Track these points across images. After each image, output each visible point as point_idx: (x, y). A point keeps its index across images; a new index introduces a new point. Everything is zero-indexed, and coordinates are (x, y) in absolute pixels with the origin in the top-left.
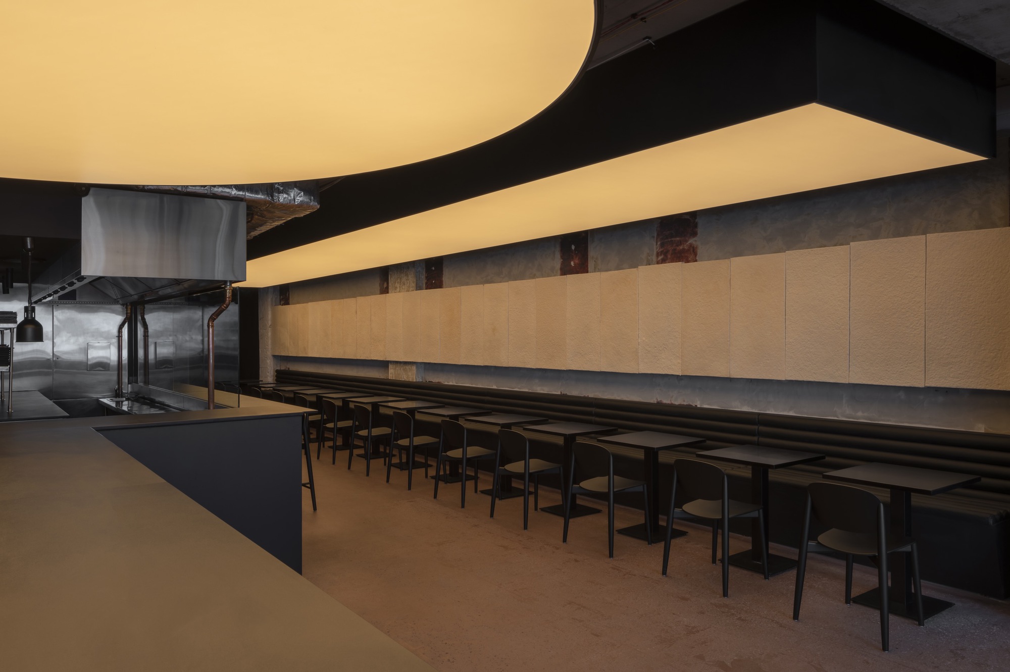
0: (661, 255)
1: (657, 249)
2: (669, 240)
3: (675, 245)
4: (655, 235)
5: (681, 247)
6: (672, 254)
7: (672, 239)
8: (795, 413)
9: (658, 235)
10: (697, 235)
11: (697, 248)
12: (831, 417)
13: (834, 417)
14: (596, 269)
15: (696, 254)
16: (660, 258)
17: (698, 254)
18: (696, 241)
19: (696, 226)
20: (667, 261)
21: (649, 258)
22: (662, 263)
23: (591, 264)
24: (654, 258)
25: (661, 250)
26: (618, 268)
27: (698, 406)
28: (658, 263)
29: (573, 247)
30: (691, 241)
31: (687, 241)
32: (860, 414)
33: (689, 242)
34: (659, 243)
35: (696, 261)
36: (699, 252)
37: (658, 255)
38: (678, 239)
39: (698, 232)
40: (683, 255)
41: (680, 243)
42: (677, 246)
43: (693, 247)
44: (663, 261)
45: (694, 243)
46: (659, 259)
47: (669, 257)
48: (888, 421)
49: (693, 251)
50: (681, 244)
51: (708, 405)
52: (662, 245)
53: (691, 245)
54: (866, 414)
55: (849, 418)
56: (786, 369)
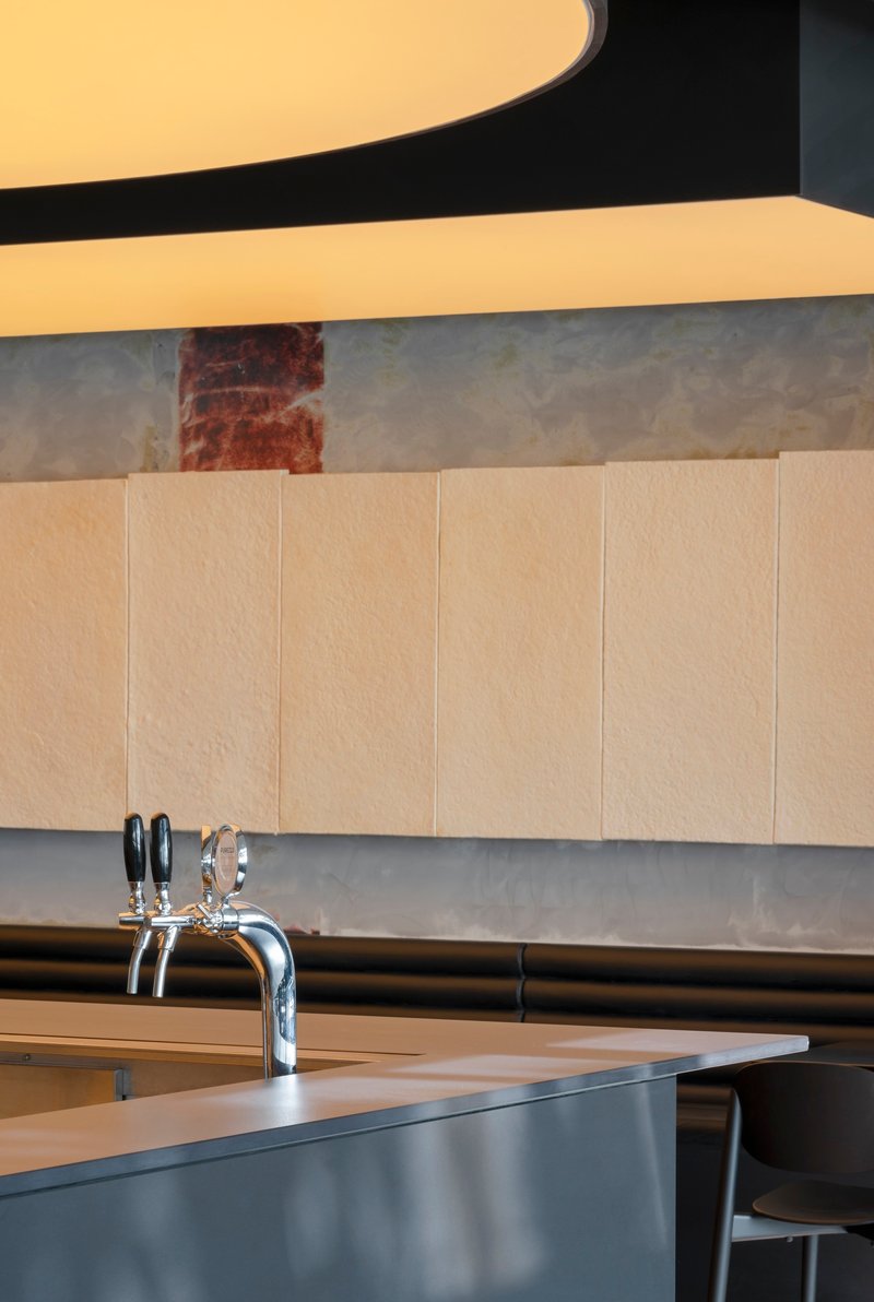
0: (197, 438)
1: (182, 415)
2: (227, 390)
3: (245, 408)
4: (178, 368)
5: (268, 419)
6: (235, 438)
7: (238, 389)
9: (187, 370)
10: (322, 383)
11: (320, 424)
12: (721, 942)
13: (729, 942)
15: (317, 446)
16: (194, 447)
17: (326, 445)
18: (318, 402)
19: (318, 353)
20: (219, 461)
21: (154, 444)
22: (198, 468)
24: (173, 447)
25: (196, 421)
26: (39, 473)
27: (324, 933)
28: (185, 465)
30: (304, 400)
31: (286, 400)
32: (796, 931)
33: (296, 404)
34: (189, 398)
35: (317, 468)
36: (329, 437)
37: (185, 436)
38: (257, 389)
39: (326, 373)
40: (274, 443)
41: (264, 404)
42: (255, 412)
43: (310, 422)
44: (205, 461)
45: (312, 408)
46: (188, 452)
47: (226, 445)
49: (310, 433)
50: (267, 409)
51: (357, 927)
52: (201, 405)
53: (301, 415)
54: (811, 931)
55: (768, 944)
56: (606, 807)
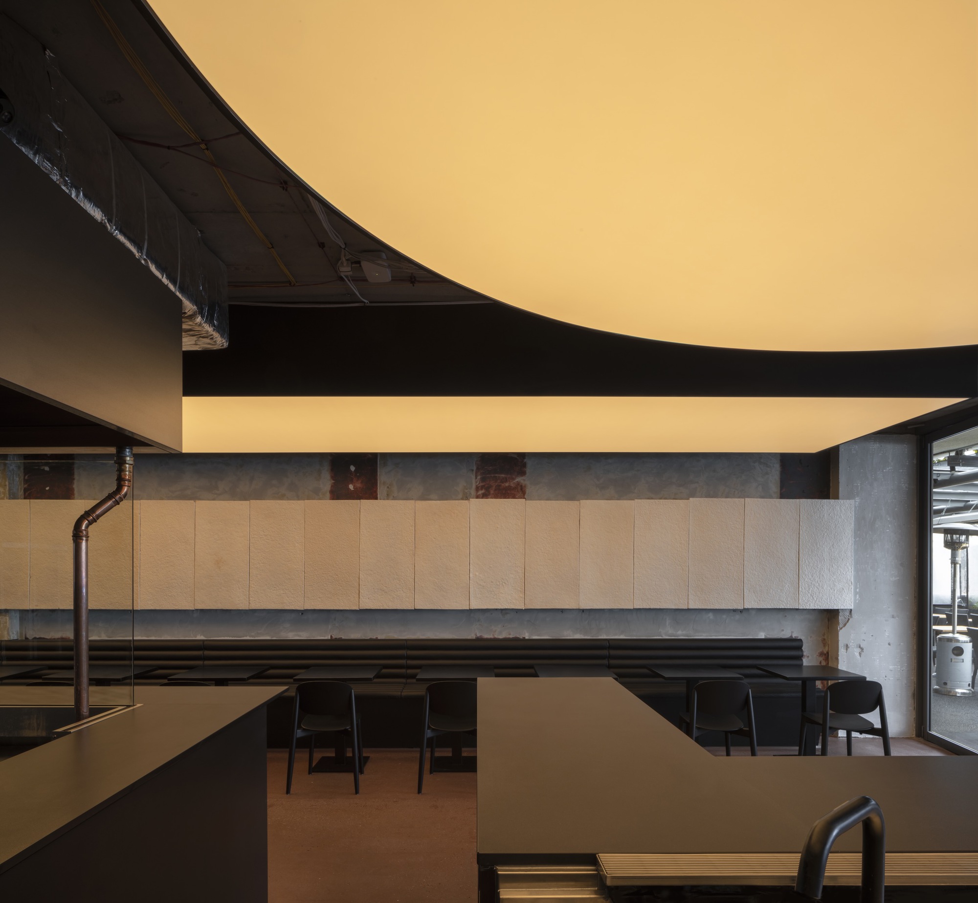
0: (482, 489)
1: (476, 482)
2: (492, 475)
3: (499, 481)
4: (475, 468)
5: (507, 484)
6: (495, 490)
7: (496, 475)
8: (625, 636)
9: (478, 469)
10: (526, 475)
11: (525, 486)
12: (656, 636)
13: (659, 636)
14: (388, 497)
15: (524, 492)
16: (480, 492)
17: (527, 493)
18: (524, 480)
19: (524, 465)
20: (490, 496)
21: (466, 491)
22: (482, 498)
23: (381, 490)
24: (473, 492)
25: (482, 484)
26: (423, 498)
27: (527, 638)
28: (477, 497)
29: (353, 468)
30: (519, 479)
31: (513, 479)
32: (680, 632)
33: (516, 480)
34: (479, 477)
35: (524, 498)
36: (528, 491)
37: (477, 489)
38: (503, 475)
39: (527, 472)
40: (509, 492)
41: (505, 480)
42: (503, 483)
43: (521, 486)
44: (485, 496)
45: (522, 482)
46: (478, 493)
47: (492, 492)
48: (701, 636)
49: (521, 489)
50: (506, 481)
51: (538, 636)
52: (483, 480)
53: (518, 483)
54: (684, 632)
55: (671, 636)
56: (635, 599)
